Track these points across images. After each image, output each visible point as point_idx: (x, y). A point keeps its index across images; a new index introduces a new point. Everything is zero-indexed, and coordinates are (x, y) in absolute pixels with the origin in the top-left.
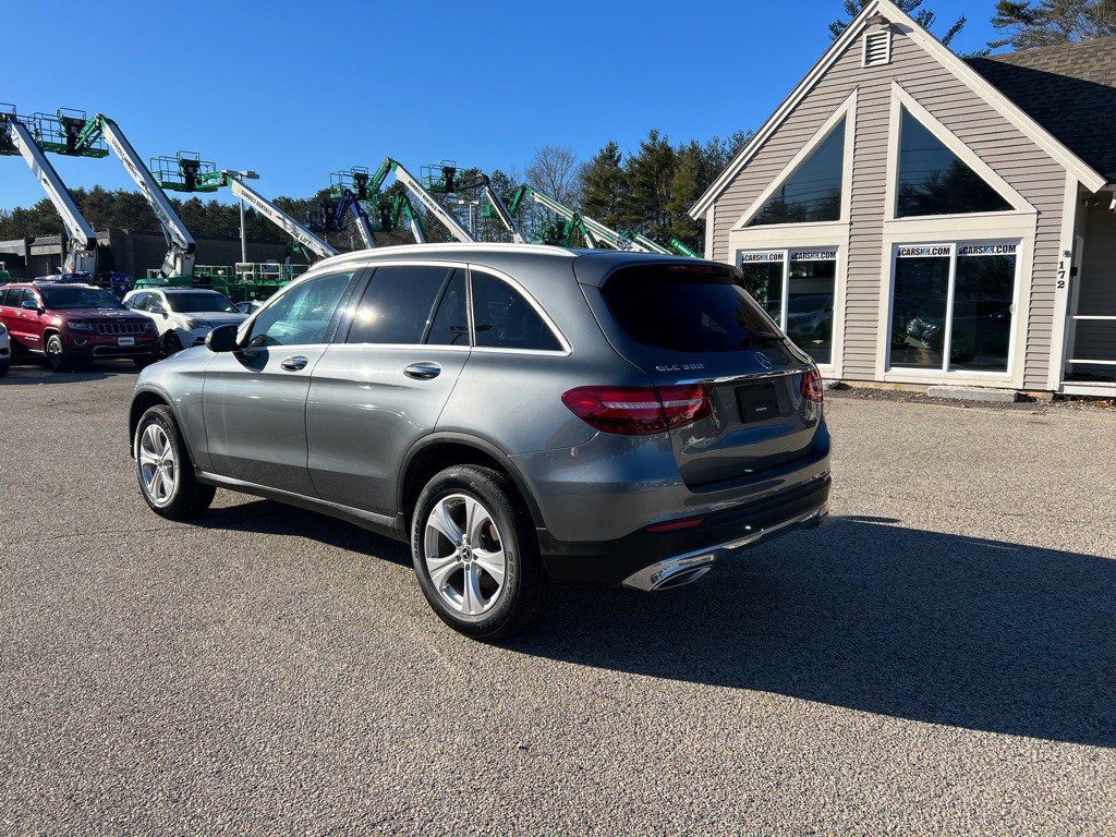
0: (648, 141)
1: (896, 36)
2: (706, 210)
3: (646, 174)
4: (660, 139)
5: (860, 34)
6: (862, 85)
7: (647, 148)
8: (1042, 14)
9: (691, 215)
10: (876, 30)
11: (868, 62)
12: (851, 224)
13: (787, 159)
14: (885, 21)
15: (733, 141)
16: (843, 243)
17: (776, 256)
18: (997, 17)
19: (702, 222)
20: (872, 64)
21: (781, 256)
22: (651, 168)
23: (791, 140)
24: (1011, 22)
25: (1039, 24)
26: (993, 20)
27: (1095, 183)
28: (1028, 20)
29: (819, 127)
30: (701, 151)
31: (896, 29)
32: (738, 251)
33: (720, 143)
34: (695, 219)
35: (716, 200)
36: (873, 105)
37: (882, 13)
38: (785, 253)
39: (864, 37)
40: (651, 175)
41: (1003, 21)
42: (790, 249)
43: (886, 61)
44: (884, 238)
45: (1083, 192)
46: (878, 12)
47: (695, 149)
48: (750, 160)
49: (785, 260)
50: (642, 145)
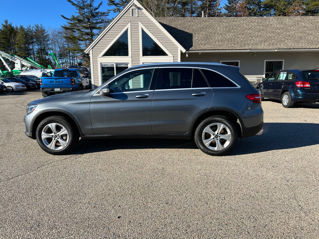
0: (4, 24)
1: (139, 10)
2: (89, 51)
3: (5, 34)
4: (9, 23)
5: (130, 8)
6: (131, 21)
7: (4, 26)
8: (119, 4)
9: (85, 52)
10: (133, 7)
11: (132, 15)
12: (132, 57)
13: (113, 38)
14: (136, 6)
15: (35, 27)
16: (130, 62)
17: (112, 65)
18: (109, 3)
19: (88, 54)
20: (133, 16)
21: (113, 65)
22: (7, 33)
23: (114, 33)
24: (112, 5)
25: (118, 7)
26: (108, 4)
27: (184, 51)
28: (116, 5)
29: (121, 31)
30: (24, 29)
31: (139, 8)
32: (101, 63)
33: (31, 27)
34: (86, 53)
35: (92, 48)
36: (135, 27)
37: (135, 3)
38: (115, 64)
39: (131, 8)
40: (7, 35)
41: (110, 4)
42: (116, 63)
43: (137, 16)
44: (140, 61)
45: (182, 53)
46: (134, 3)
47: (22, 28)
48: (102, 38)
49: (115, 66)
50: (2, 24)
